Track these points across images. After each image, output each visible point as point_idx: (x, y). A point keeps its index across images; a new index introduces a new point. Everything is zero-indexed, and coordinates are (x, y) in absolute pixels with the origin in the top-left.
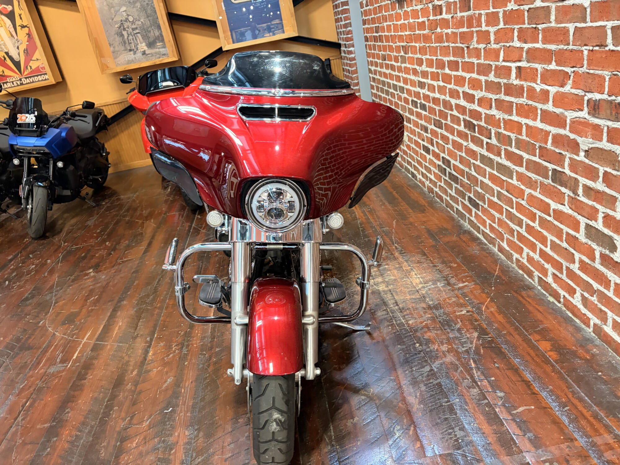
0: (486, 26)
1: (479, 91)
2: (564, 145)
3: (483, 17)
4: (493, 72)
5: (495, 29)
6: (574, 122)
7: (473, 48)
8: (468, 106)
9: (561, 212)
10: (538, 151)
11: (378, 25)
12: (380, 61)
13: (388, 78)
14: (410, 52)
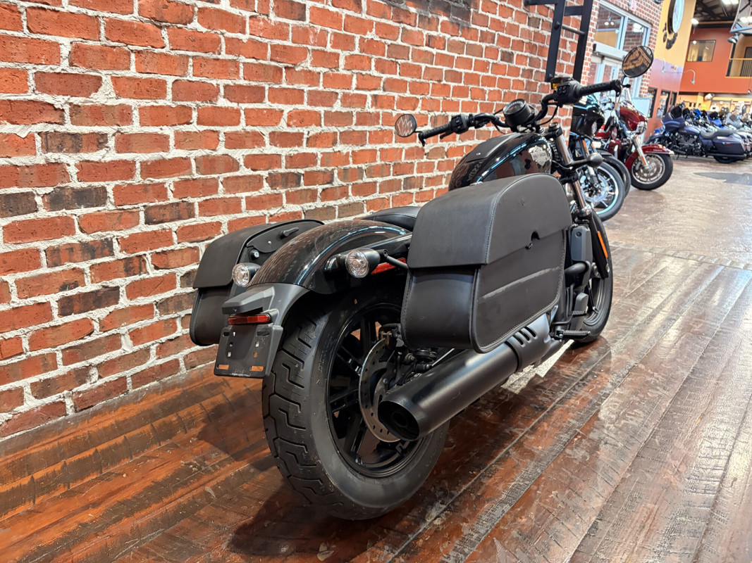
0: (332, 47)
3: (329, 35)
4: (339, 101)
5: (347, 53)
7: (302, 71)
8: (284, 152)
10: (392, 169)
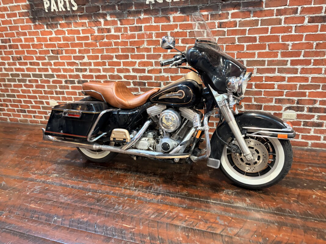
1: (150, 67)
3: (154, 34)
4: (162, 57)
8: (138, 75)
11: (7, 38)
12: (9, 61)
13: (24, 71)
14: (64, 53)
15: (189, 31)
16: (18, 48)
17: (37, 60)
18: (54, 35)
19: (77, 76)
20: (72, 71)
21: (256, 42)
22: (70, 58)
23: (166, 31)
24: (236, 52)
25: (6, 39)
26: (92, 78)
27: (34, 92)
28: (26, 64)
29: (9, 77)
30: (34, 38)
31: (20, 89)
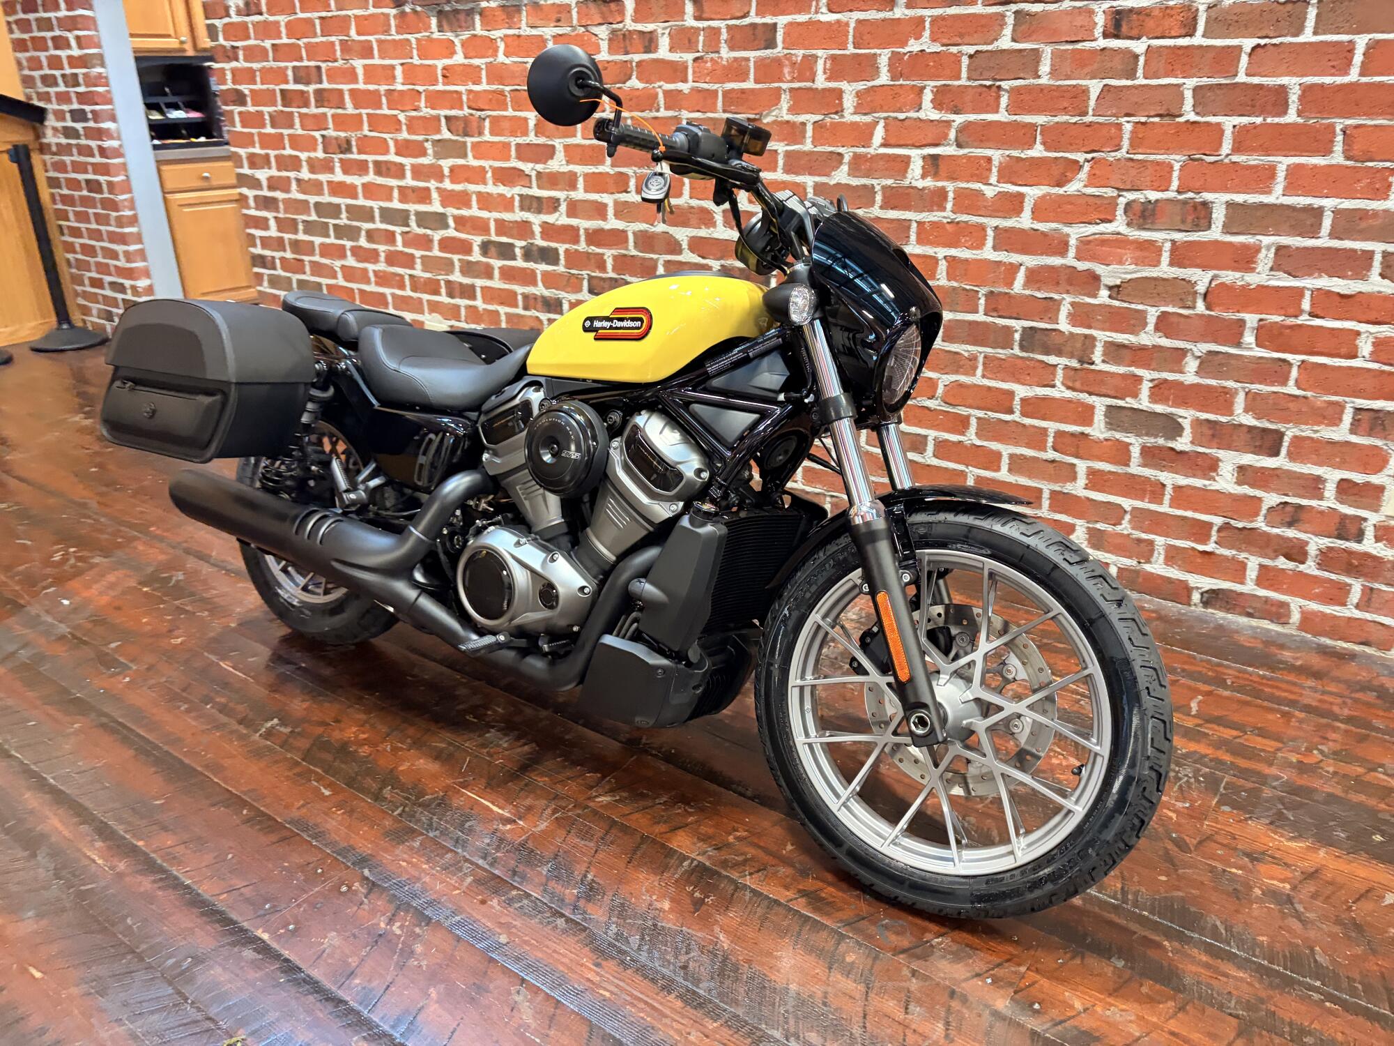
0: (829, 79)
2: (1058, 283)
3: (820, 61)
4: (845, 168)
5: (861, 86)
6: (1090, 242)
7: (775, 122)
9: (1045, 399)
10: (982, 301)
11: (312, 64)
12: (313, 155)
13: (355, 197)
14: (487, 131)
15: (971, 50)
16: (341, 105)
17: (397, 154)
18: (459, 58)
19: (524, 229)
20: (507, 204)
21: (1284, 112)
22: (502, 151)
23: (873, 51)
24: (1176, 160)
25: (307, 67)
26: (577, 241)
27: (382, 279)
28: (361, 168)
29: (309, 215)
30: (393, 67)
31: (337, 264)
